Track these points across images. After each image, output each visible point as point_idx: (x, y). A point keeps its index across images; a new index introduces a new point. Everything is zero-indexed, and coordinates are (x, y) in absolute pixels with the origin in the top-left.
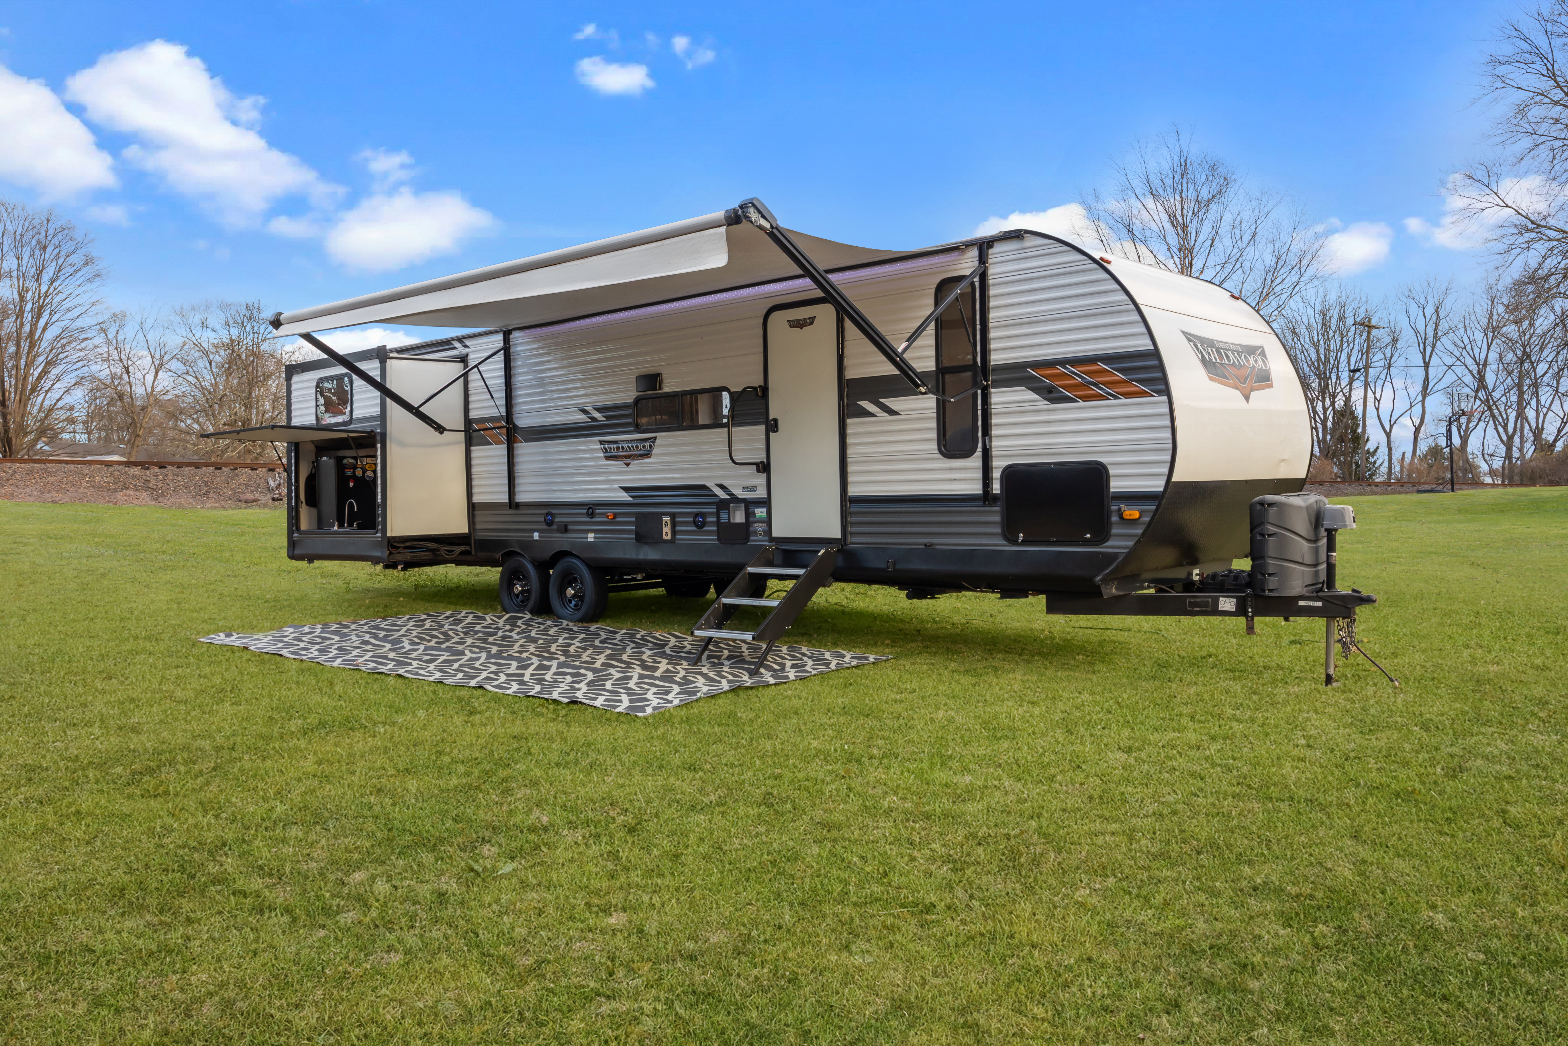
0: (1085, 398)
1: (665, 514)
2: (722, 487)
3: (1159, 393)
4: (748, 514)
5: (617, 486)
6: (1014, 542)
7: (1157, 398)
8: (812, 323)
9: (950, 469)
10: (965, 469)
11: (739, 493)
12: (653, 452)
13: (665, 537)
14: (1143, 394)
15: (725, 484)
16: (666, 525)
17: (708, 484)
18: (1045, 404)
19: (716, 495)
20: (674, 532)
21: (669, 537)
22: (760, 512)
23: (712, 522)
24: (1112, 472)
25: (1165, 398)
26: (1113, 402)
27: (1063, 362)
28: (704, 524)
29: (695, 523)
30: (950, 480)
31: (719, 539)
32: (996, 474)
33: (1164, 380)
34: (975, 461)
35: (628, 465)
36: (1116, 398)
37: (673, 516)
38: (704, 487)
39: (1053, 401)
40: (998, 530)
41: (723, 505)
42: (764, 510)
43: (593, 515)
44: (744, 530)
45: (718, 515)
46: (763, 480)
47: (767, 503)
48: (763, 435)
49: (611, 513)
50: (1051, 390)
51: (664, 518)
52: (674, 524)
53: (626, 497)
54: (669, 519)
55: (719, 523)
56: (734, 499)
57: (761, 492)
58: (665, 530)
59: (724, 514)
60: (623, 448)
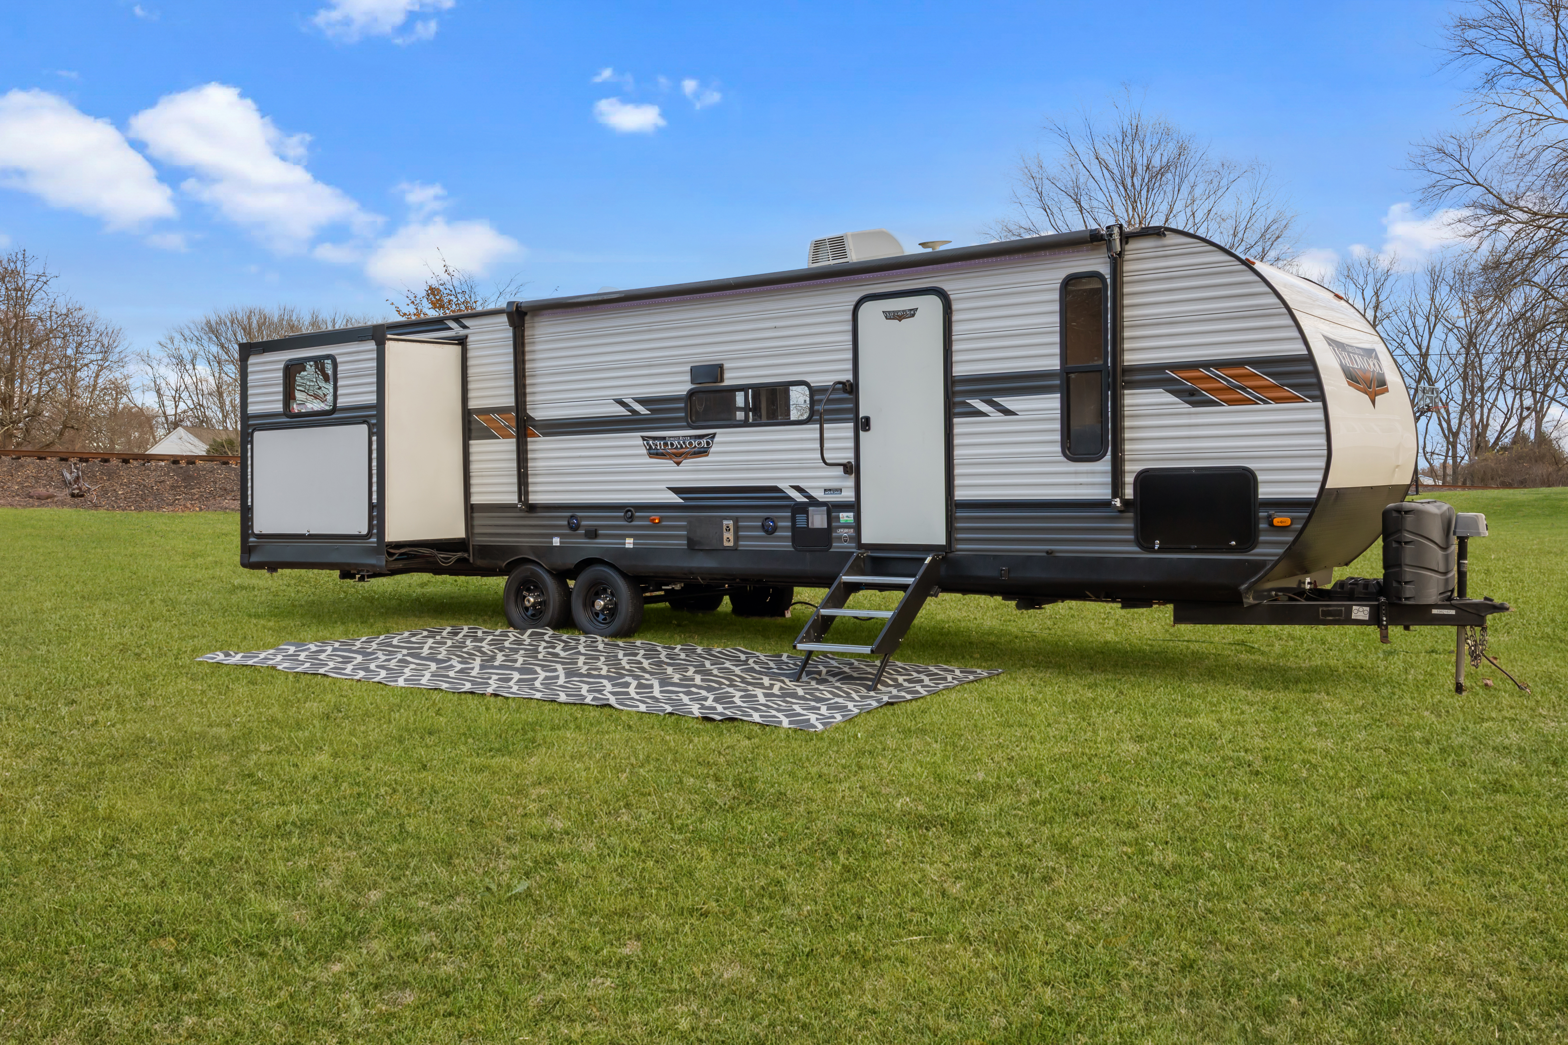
0: (1230, 402)
1: (726, 518)
2: (798, 488)
3: (1314, 398)
4: (831, 519)
5: (664, 486)
6: (1151, 550)
7: (1311, 404)
8: (913, 315)
9: (1076, 473)
10: (1093, 473)
11: (819, 495)
12: (712, 450)
13: (726, 544)
14: (1296, 399)
15: (802, 484)
16: (728, 529)
17: (780, 485)
18: (1186, 408)
19: (790, 498)
20: (737, 538)
21: (731, 544)
22: (847, 517)
23: (784, 528)
24: (1260, 477)
25: (1320, 404)
26: (1262, 406)
27: (1207, 365)
28: (775, 529)
29: (763, 527)
30: (1075, 484)
31: (793, 546)
32: (1129, 479)
33: (1319, 385)
34: (1104, 465)
36: (1265, 402)
37: (736, 520)
38: (776, 489)
39: (1194, 404)
40: (1132, 537)
41: (800, 509)
42: (852, 514)
43: (631, 518)
44: (826, 536)
45: (793, 520)
46: (850, 482)
47: (855, 507)
48: (851, 434)
49: (656, 516)
50: (1192, 393)
51: (725, 522)
52: (737, 529)
53: (675, 499)
54: (731, 523)
55: (794, 528)
56: (814, 502)
57: (848, 495)
58: (726, 535)
59: (801, 518)
60: (672, 445)
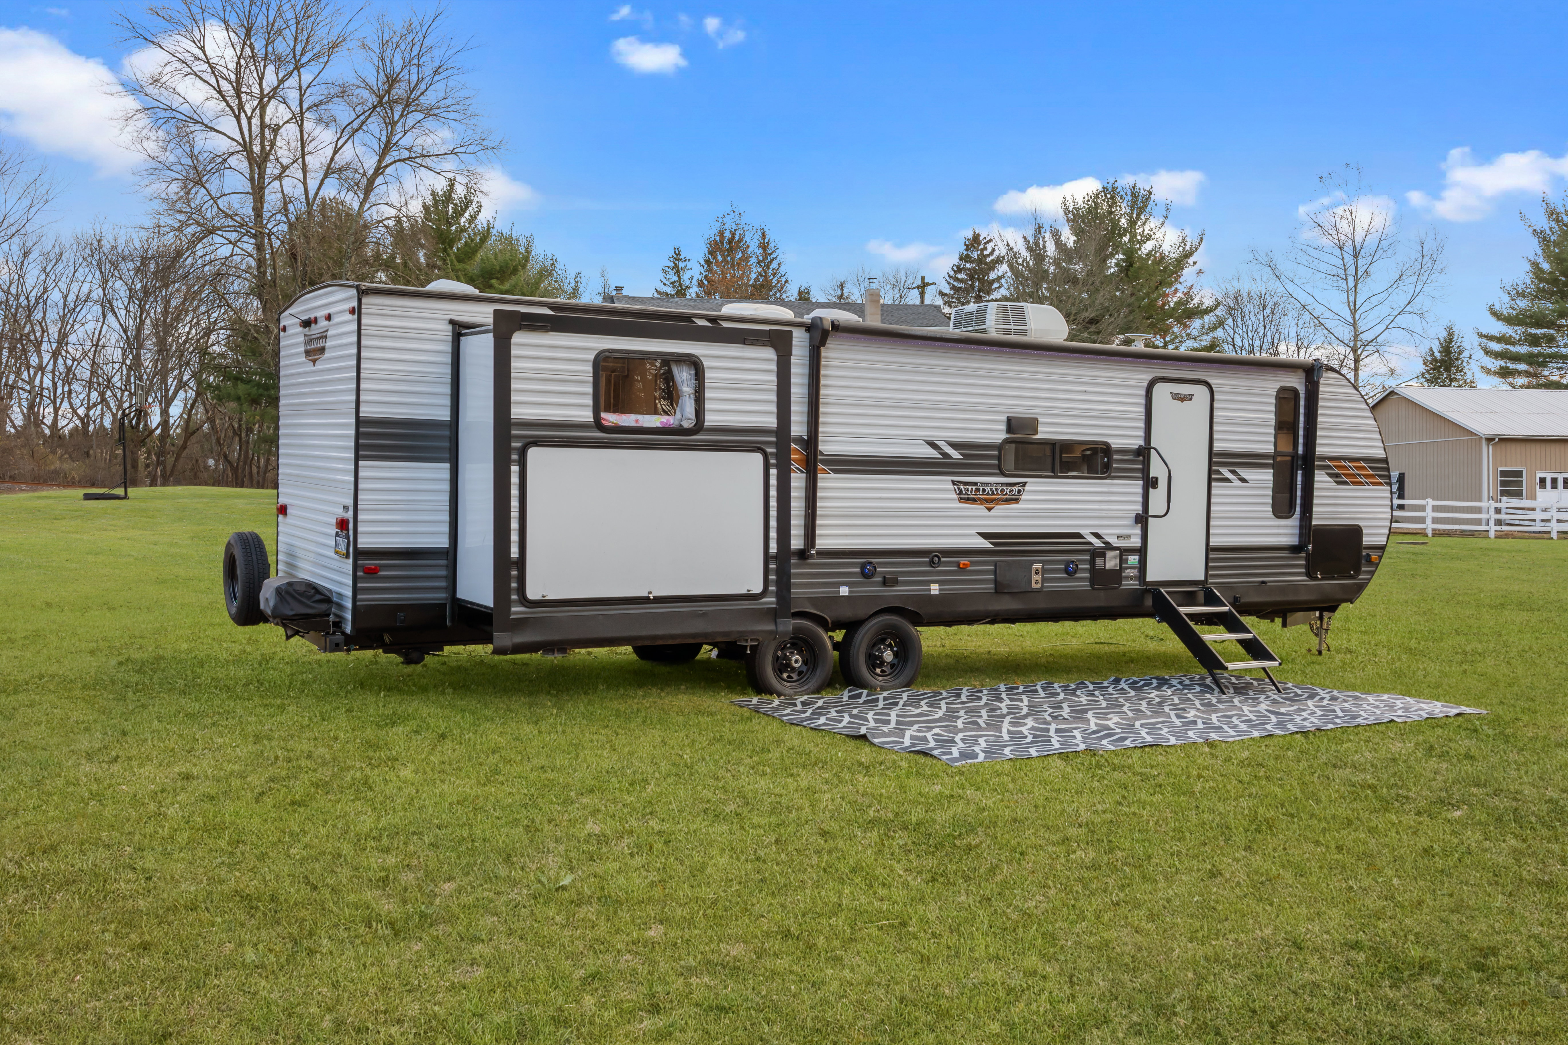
0: (1354, 483)
1: (1034, 562)
2: (1097, 536)
4: (1122, 561)
5: (973, 532)
6: (1315, 578)
7: (1386, 487)
9: (1278, 526)
10: (1287, 526)
11: (1114, 541)
12: (1023, 498)
13: (1034, 586)
14: (1380, 484)
15: (1101, 532)
16: (1037, 573)
17: (1082, 532)
18: (1335, 486)
19: (1090, 543)
20: (1044, 580)
21: (1039, 586)
22: (1133, 559)
23: (1084, 570)
24: (1364, 531)
25: (1389, 488)
26: (1366, 487)
28: (1076, 570)
29: (1066, 571)
31: (1090, 585)
33: (1389, 477)
34: (1294, 521)
35: (989, 509)
36: (1368, 485)
37: (1043, 564)
39: (1337, 483)
40: (1303, 571)
41: (1099, 553)
42: (1137, 557)
43: (940, 563)
44: (1116, 576)
45: (1092, 562)
46: (1138, 531)
47: (1142, 552)
48: (1140, 490)
49: (964, 561)
50: (1337, 476)
51: (1035, 566)
52: (1044, 571)
53: (986, 544)
54: (1039, 566)
55: (1093, 569)
56: (1109, 547)
57: (1135, 541)
58: (1035, 577)
59: (1099, 562)
60: (984, 490)
